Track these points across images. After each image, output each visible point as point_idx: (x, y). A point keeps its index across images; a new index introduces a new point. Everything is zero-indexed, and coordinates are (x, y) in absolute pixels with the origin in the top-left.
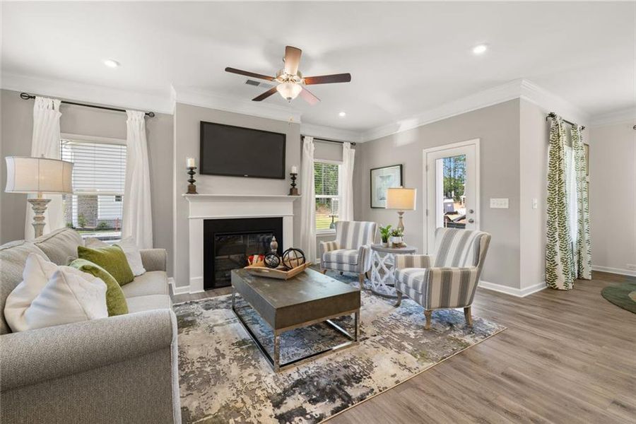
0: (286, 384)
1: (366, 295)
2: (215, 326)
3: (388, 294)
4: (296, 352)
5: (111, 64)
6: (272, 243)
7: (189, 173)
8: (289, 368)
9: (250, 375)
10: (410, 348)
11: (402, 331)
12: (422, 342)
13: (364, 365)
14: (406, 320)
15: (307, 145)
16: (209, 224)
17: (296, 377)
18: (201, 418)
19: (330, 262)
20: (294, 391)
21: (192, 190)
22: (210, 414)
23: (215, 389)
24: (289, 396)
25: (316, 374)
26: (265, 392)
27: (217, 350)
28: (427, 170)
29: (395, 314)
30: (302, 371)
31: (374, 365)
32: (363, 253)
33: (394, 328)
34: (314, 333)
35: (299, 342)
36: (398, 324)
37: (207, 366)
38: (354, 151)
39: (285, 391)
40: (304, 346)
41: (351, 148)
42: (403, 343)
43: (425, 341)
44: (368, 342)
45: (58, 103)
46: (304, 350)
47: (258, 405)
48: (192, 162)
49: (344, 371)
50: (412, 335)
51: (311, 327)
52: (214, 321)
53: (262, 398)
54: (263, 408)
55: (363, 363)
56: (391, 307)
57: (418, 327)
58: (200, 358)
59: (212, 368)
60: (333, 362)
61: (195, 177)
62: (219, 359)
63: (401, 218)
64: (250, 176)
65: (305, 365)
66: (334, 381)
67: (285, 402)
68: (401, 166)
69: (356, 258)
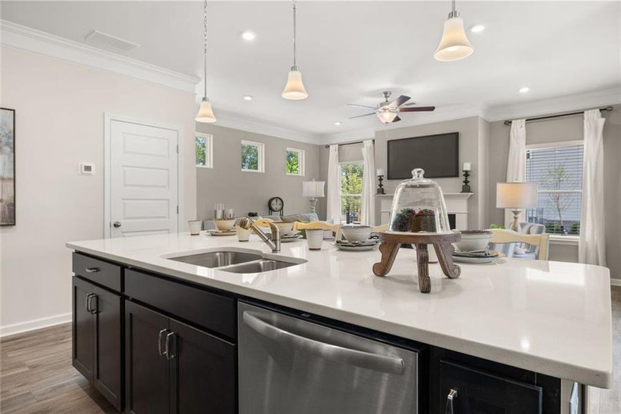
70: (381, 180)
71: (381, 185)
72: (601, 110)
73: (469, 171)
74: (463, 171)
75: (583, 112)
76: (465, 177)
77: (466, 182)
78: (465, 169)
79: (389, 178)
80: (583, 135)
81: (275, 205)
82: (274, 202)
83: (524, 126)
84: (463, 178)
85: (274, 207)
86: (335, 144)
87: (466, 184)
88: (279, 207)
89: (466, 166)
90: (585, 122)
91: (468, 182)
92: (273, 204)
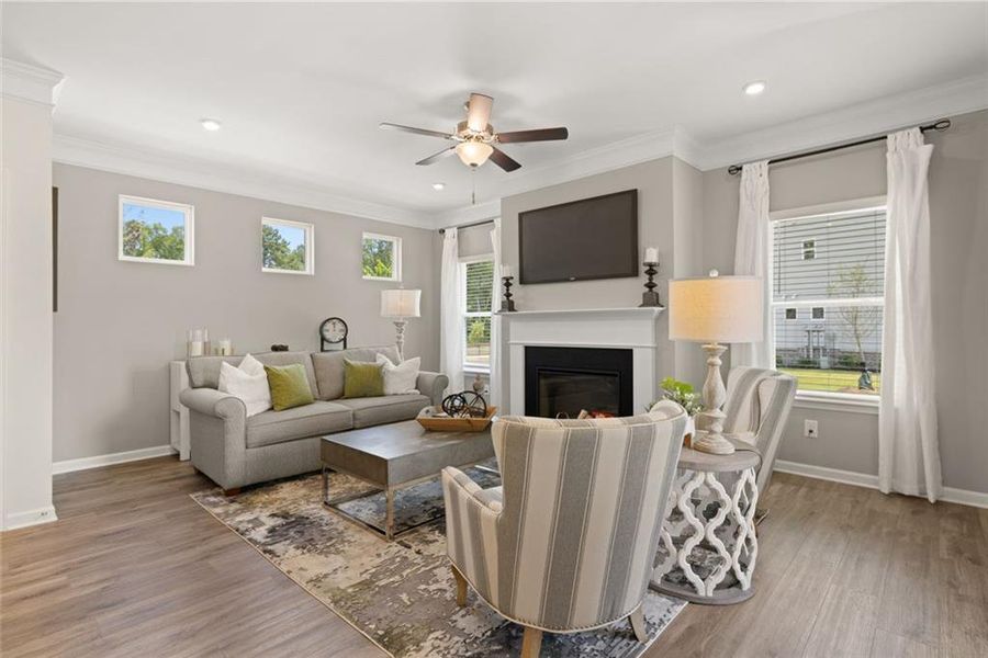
7: (505, 285)
8: (330, 511)
17: (314, 516)
21: (507, 306)
25: (317, 524)
45: (456, 229)
48: (507, 270)
61: (511, 290)
64: (578, 279)
65: (337, 517)
70: (508, 285)
72: (922, 130)
73: (655, 265)
74: (645, 264)
75: (886, 137)
76: (648, 276)
77: (650, 286)
78: (648, 260)
79: (522, 281)
80: (886, 185)
81: (333, 333)
82: (329, 326)
83: (765, 174)
84: (644, 279)
85: (328, 335)
87: (651, 290)
88: (340, 335)
89: (650, 255)
90: (888, 155)
91: (655, 285)
92: (328, 331)
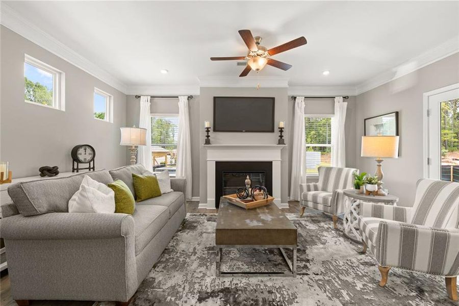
0: (217, 287)
1: (335, 235)
2: (205, 232)
3: (358, 240)
4: (241, 266)
5: (164, 72)
6: (246, 181)
7: (206, 131)
8: (227, 277)
9: (200, 272)
10: (347, 298)
11: (349, 279)
12: (366, 297)
13: (287, 296)
14: (363, 269)
15: (298, 103)
16: (219, 165)
17: (227, 285)
18: (157, 288)
19: (307, 201)
20: (219, 295)
21: (208, 142)
22: (162, 288)
23: (176, 273)
24: (212, 297)
25: (243, 289)
26: (200, 287)
27: (195, 249)
28: (428, 115)
29: (354, 260)
30: (235, 282)
31: (296, 300)
32: (336, 196)
33: (342, 274)
34: (264, 256)
35: (249, 260)
36: (351, 271)
37: (182, 257)
38: (346, 104)
39: (213, 292)
40: (250, 264)
41: (344, 101)
42: (342, 291)
43: (372, 297)
44: (306, 278)
45: (149, 98)
46: (247, 267)
47: (190, 294)
48: (208, 124)
49: (266, 295)
50: (359, 286)
51: (266, 250)
52: (207, 229)
53: (196, 291)
54: (191, 298)
55: (288, 294)
56: (353, 253)
57: (373, 280)
58: (183, 251)
59: (184, 259)
60: (262, 285)
61: (210, 134)
62: (191, 255)
63: (380, 166)
64: (246, 131)
65: (240, 278)
66: (252, 300)
67: (207, 300)
68: (397, 114)
69: (330, 200)
70: (208, 131)
71: (208, 136)
74: (279, 128)
76: (280, 133)
78: (280, 126)
79: (215, 130)
81: (83, 155)
82: (81, 151)
84: (278, 134)
85: (81, 157)
86: (147, 96)
87: (281, 138)
88: (89, 157)
89: (282, 124)
90: (336, 103)
91: (282, 136)
92: (81, 154)
